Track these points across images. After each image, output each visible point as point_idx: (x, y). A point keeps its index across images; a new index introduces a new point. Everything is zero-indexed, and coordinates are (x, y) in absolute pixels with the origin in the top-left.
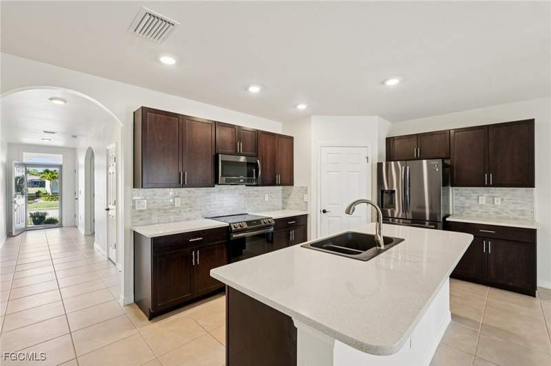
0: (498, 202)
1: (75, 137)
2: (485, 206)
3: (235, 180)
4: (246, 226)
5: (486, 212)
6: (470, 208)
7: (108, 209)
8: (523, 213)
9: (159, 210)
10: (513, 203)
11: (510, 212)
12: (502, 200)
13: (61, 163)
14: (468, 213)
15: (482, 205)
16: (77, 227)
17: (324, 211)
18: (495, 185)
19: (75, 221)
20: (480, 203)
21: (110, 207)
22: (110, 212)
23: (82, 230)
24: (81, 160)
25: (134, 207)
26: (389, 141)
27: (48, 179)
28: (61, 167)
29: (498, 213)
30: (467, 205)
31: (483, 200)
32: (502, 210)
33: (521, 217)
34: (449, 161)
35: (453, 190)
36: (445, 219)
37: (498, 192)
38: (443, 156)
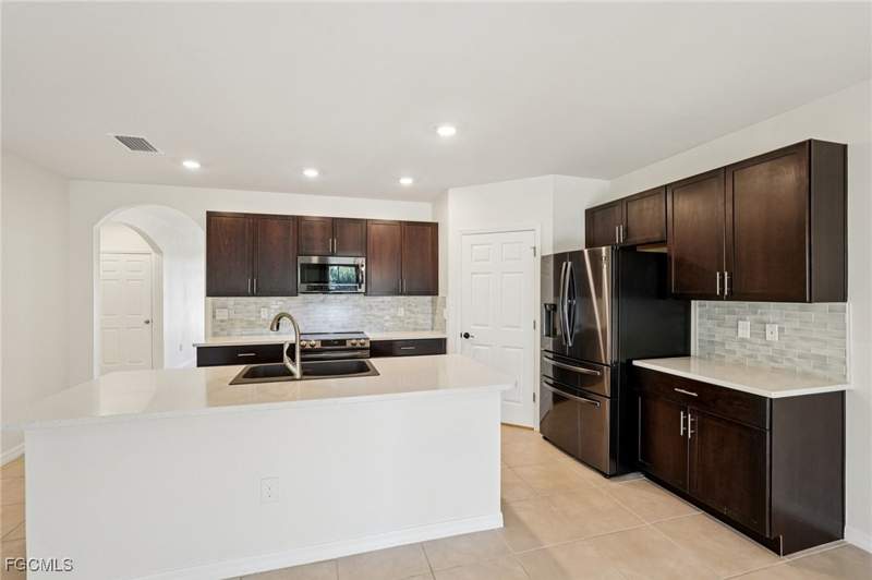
0: (772, 333)
2: (750, 342)
4: (318, 346)
5: (751, 356)
6: (723, 344)
8: (822, 361)
9: (241, 320)
10: (802, 338)
11: (796, 359)
12: (781, 330)
14: (719, 356)
15: (743, 340)
17: (467, 336)
18: (734, 296)
20: (740, 335)
25: (214, 317)
26: (591, 215)
29: (772, 359)
30: (717, 339)
31: (744, 331)
32: (782, 353)
33: (819, 372)
34: (663, 250)
35: (696, 306)
36: (630, 362)
37: (773, 310)
38: (657, 236)
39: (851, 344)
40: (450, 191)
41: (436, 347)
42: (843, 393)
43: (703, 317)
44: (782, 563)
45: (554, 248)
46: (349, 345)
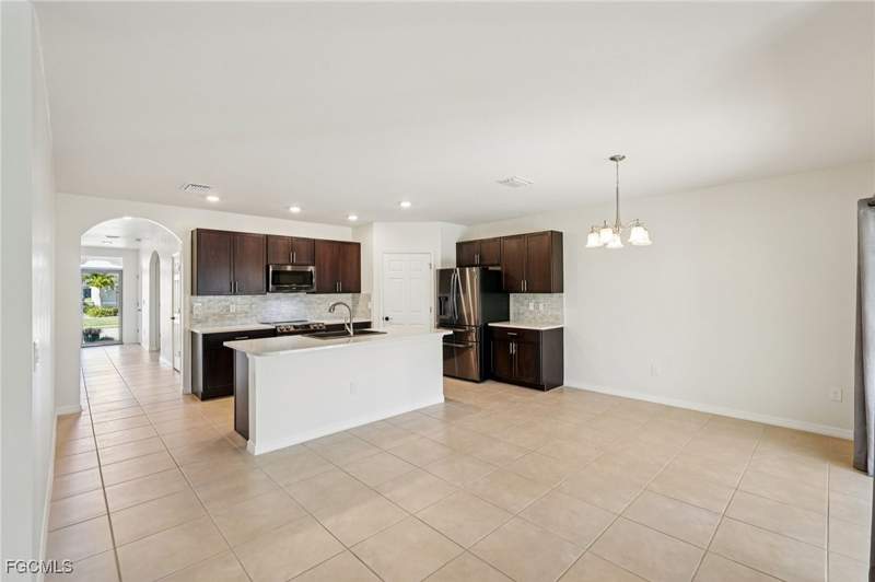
0: (541, 307)
1: (139, 240)
2: (533, 312)
3: (286, 288)
4: (292, 329)
5: (533, 318)
6: (522, 314)
7: (173, 318)
8: (557, 318)
9: (214, 315)
10: (550, 308)
11: (550, 317)
12: (544, 306)
13: (120, 267)
14: (522, 319)
15: (531, 311)
16: (139, 344)
17: (387, 319)
18: (529, 291)
19: (137, 338)
21: (175, 315)
22: (175, 321)
23: (146, 346)
24: (146, 263)
25: (192, 312)
26: (460, 246)
27: (97, 286)
28: (121, 272)
29: (541, 318)
30: (520, 312)
31: (531, 307)
32: (544, 315)
33: (557, 321)
34: (498, 268)
35: (511, 295)
36: (486, 324)
37: (540, 296)
38: (496, 262)
39: (565, 309)
40: (375, 224)
41: (363, 328)
42: (562, 329)
43: (515, 301)
44: (546, 393)
45: (442, 265)
46: (312, 328)
